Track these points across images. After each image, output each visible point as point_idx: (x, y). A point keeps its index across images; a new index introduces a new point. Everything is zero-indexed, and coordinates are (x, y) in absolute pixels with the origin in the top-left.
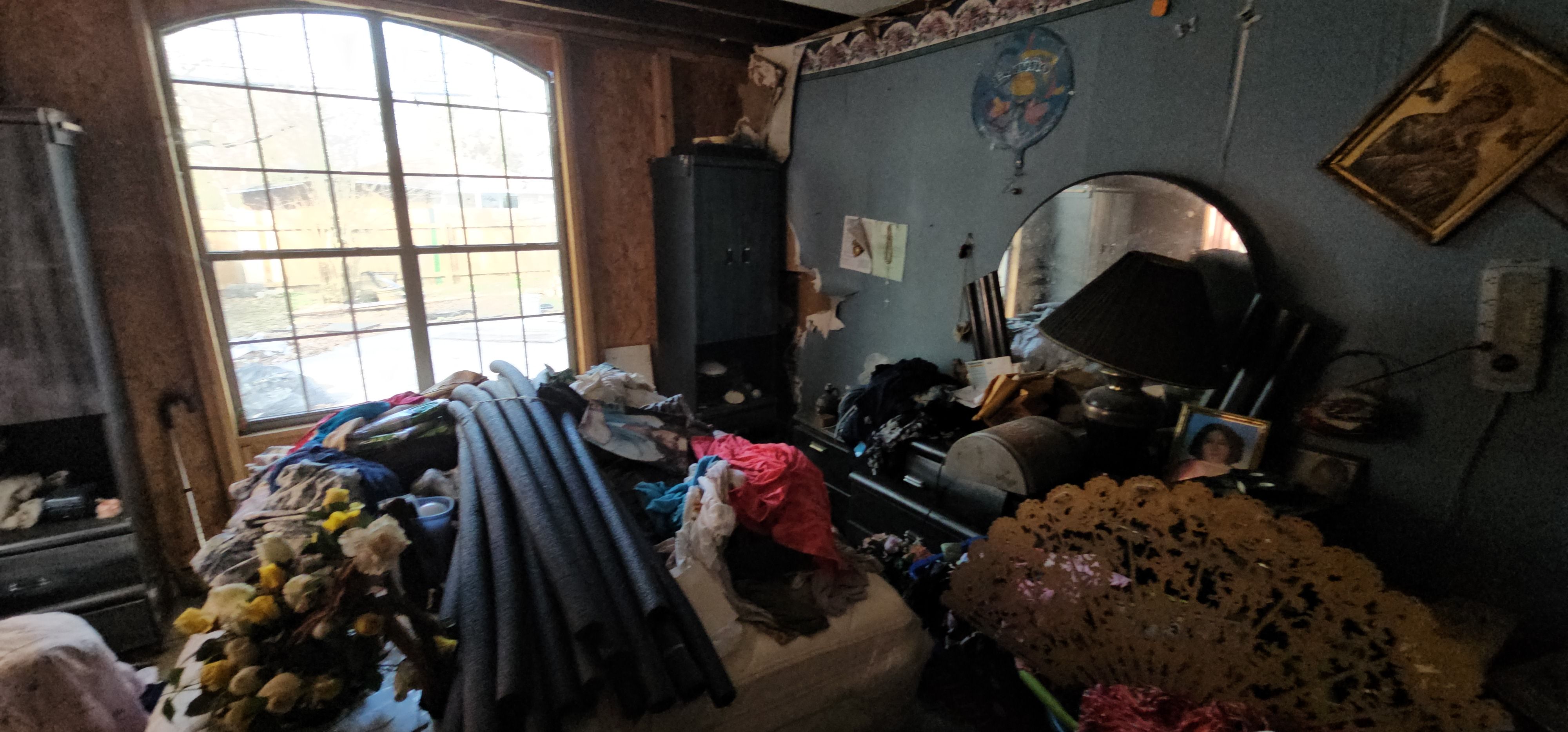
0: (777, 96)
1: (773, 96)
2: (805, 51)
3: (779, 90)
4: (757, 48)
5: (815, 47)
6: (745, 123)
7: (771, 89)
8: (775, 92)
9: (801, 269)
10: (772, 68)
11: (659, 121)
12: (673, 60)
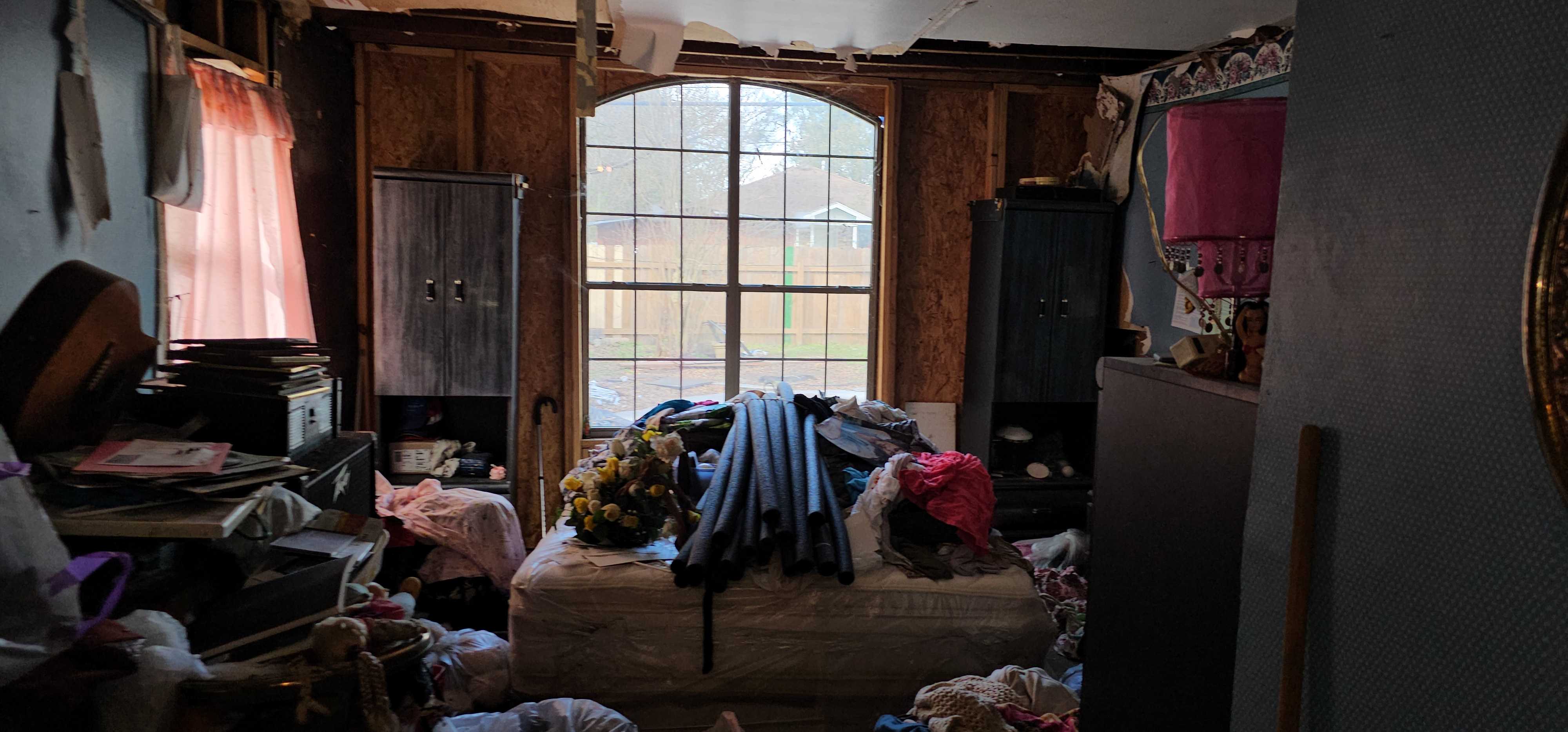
0: (1120, 131)
1: (1115, 130)
2: (1152, 80)
3: (1122, 123)
4: (1104, 78)
5: (1161, 77)
6: (1088, 158)
7: (1113, 122)
8: (1117, 126)
9: (1133, 327)
10: (1116, 101)
11: (989, 160)
12: (1012, 96)
